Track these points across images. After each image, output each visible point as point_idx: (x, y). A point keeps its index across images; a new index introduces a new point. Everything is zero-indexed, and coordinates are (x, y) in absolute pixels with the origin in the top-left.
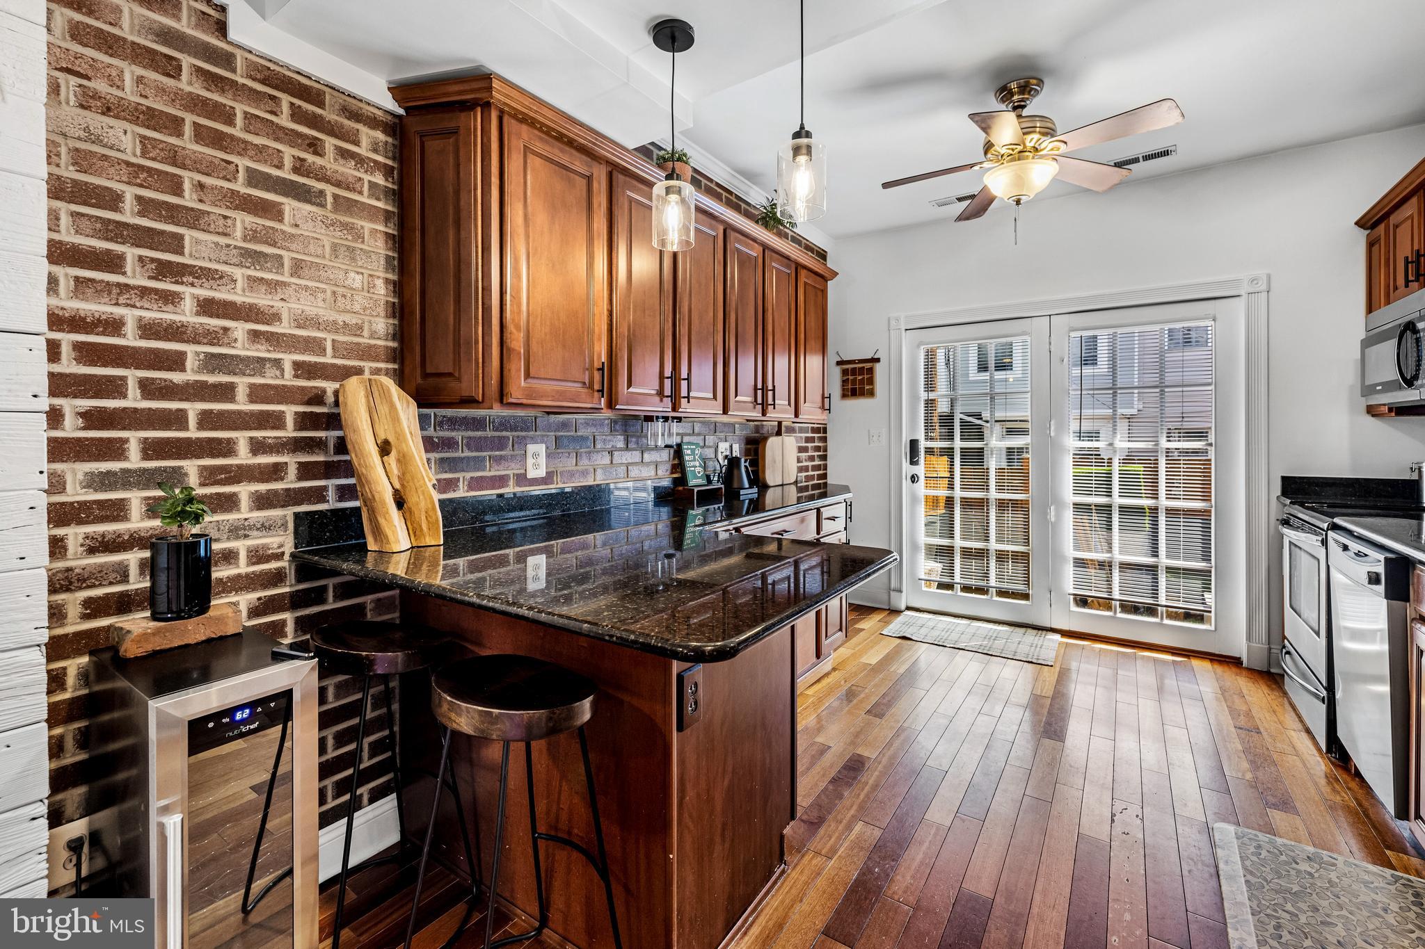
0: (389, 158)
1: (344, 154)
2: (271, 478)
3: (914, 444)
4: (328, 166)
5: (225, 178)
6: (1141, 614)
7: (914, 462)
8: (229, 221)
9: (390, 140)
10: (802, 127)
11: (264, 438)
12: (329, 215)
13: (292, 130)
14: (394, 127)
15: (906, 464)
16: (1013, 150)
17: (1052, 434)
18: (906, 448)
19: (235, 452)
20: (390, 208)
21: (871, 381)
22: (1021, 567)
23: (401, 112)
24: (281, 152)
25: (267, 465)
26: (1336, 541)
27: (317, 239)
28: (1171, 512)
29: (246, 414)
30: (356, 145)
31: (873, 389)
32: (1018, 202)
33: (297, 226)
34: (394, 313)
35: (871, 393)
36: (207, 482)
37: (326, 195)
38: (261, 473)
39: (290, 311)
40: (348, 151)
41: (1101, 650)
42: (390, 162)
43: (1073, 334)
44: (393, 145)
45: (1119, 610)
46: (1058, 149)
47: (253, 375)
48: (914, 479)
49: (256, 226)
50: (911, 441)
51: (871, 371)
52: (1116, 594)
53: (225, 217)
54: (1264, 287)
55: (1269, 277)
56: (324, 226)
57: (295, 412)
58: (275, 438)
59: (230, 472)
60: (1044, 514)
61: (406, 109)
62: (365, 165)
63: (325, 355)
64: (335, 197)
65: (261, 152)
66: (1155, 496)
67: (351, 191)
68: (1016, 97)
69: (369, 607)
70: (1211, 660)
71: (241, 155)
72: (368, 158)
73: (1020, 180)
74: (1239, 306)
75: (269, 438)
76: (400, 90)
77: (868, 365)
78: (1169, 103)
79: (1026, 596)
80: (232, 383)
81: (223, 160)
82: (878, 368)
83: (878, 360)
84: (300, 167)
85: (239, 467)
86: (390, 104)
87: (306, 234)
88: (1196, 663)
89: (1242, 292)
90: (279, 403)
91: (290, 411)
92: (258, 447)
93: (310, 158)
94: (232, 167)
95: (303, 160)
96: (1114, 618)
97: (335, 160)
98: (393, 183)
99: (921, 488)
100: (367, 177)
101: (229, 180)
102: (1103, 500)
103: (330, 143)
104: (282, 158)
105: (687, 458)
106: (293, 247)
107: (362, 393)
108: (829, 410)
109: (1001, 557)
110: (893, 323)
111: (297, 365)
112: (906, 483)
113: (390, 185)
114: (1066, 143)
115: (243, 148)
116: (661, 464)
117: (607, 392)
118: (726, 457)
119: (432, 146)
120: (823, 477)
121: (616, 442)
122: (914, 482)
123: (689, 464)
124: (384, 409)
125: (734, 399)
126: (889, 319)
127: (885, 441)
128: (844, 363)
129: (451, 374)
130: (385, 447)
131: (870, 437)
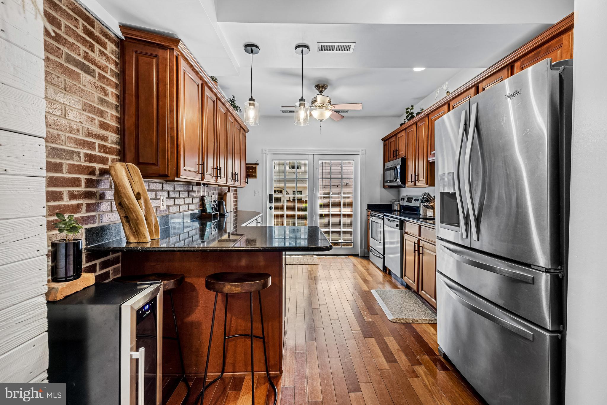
0: (117, 58)
1: (102, 53)
2: (77, 211)
3: (271, 196)
4: (96, 58)
5: (57, 56)
6: (337, 246)
7: (271, 202)
8: (59, 79)
9: (117, 49)
10: (302, 97)
11: (74, 191)
12: (97, 82)
13: (83, 37)
14: (119, 44)
15: (268, 203)
16: (322, 105)
17: (314, 192)
18: (268, 197)
19: (62, 198)
20: (117, 82)
21: (255, 172)
23: (123, 38)
24: (80, 48)
25: (75, 205)
26: (386, 218)
27: (93, 93)
28: (344, 215)
29: (67, 179)
30: (106, 49)
31: (256, 175)
32: (321, 121)
33: (85, 86)
34: (119, 132)
35: (255, 177)
36: (52, 214)
37: (95, 72)
38: (73, 209)
39: (83, 128)
40: (103, 52)
41: (328, 258)
42: (117, 60)
43: (320, 161)
44: (118, 52)
46: (332, 108)
47: (69, 159)
49: (70, 83)
50: (270, 195)
51: (255, 168)
53: (58, 77)
54: (364, 153)
55: (365, 150)
56: (95, 87)
57: (85, 179)
58: (78, 191)
59: (61, 209)
60: (312, 218)
61: (125, 37)
62: (109, 60)
63: (95, 151)
64: (99, 74)
65: (72, 46)
67: (104, 71)
68: (321, 89)
69: (111, 272)
70: (353, 256)
71: (64, 46)
72: (110, 57)
73: (322, 114)
74: (359, 157)
75: (76, 191)
76: (123, 28)
77: (254, 166)
78: (360, 104)
80: (61, 163)
81: (57, 47)
82: (258, 167)
83: (258, 164)
84: (86, 57)
85: (64, 205)
86: (120, 35)
87: (89, 90)
88: (350, 257)
89: (360, 154)
90: (79, 174)
91: (83, 177)
92: (72, 196)
93: (90, 53)
94: (60, 51)
95: (87, 53)
97: (99, 56)
98: (118, 70)
99: (273, 212)
100: (109, 66)
101: (59, 58)
102: (327, 213)
103: (97, 46)
104: (80, 50)
105: (206, 201)
106: (84, 96)
107: (124, 171)
108: (247, 182)
110: (263, 151)
111: (86, 155)
112: (268, 209)
113: (117, 71)
114: (334, 107)
115: (65, 42)
116: (196, 204)
117: (203, 174)
118: (214, 201)
119: (143, 60)
120: (237, 208)
121: (185, 194)
122: (271, 209)
123: (207, 204)
124: (136, 179)
125: (228, 178)
126: (262, 149)
127: (260, 195)
128: (247, 164)
129: (153, 164)
130: (138, 196)
131: (255, 193)
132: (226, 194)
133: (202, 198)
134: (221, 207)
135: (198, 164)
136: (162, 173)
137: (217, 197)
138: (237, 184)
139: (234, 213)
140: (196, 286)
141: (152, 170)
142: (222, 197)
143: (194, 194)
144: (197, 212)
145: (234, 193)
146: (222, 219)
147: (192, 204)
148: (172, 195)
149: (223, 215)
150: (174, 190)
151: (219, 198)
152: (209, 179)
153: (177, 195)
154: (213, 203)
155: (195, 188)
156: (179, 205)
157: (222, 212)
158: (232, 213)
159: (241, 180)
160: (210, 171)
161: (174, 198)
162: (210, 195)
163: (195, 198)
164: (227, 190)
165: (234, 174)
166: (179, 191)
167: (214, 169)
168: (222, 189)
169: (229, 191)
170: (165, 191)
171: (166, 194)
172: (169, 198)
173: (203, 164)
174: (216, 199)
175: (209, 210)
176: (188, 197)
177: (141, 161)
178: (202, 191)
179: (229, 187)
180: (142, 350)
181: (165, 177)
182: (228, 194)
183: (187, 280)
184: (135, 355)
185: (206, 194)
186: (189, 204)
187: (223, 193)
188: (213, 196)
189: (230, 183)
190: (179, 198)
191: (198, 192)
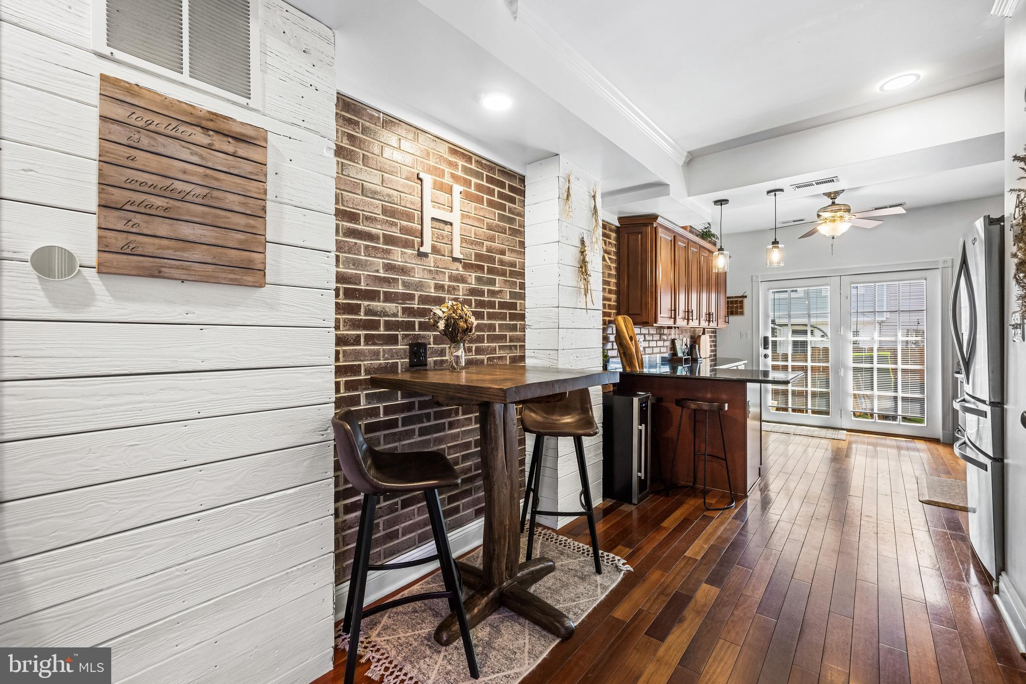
0: (616, 242)
3: (766, 339)
6: (889, 420)
7: (766, 347)
9: (617, 236)
10: (775, 239)
14: (618, 230)
15: (761, 350)
17: (842, 334)
18: (761, 341)
21: (742, 307)
22: (824, 400)
23: (620, 227)
28: (904, 370)
31: (743, 311)
35: (742, 313)
43: (852, 285)
45: (877, 418)
46: (852, 218)
48: (766, 356)
50: (764, 337)
51: (742, 302)
52: (876, 411)
54: (950, 265)
55: (953, 260)
60: (837, 372)
61: (622, 226)
66: (896, 363)
70: (925, 440)
74: (938, 273)
76: (620, 219)
77: (740, 300)
79: (827, 413)
82: (746, 301)
83: (745, 297)
86: (618, 224)
88: (917, 441)
89: (940, 267)
96: (875, 422)
99: (770, 362)
105: (677, 344)
107: (622, 320)
108: (729, 322)
109: (814, 395)
110: (754, 278)
112: (762, 359)
116: (667, 346)
117: (675, 318)
118: (686, 345)
119: (632, 237)
120: (715, 355)
121: (657, 337)
122: (766, 358)
123: (677, 347)
124: (630, 326)
125: (701, 319)
126: (752, 276)
127: (749, 337)
128: (728, 298)
129: (639, 314)
130: (631, 338)
131: (741, 335)
132: (699, 337)
133: (673, 342)
134: (694, 351)
135: (671, 310)
136: (644, 321)
137: (688, 340)
138: (713, 325)
139: (712, 361)
140: (671, 409)
141: (639, 319)
142: (695, 341)
143: (665, 337)
144: (666, 355)
145: (711, 337)
146: (694, 364)
147: (664, 346)
148: (648, 338)
149: (695, 360)
150: (649, 334)
151: (691, 342)
152: (681, 323)
153: (651, 339)
154: (684, 347)
155: (666, 331)
156: (653, 347)
157: (694, 357)
158: (708, 360)
159: (719, 320)
160: (682, 314)
161: (649, 341)
162: (681, 338)
163: (666, 340)
164: (702, 332)
165: (709, 315)
166: (653, 335)
167: (685, 312)
168: (694, 331)
169: (704, 333)
170: (642, 334)
171: (643, 336)
172: (645, 340)
173: (675, 310)
174: (688, 343)
175: (680, 354)
176: (660, 340)
177: (630, 313)
178: (673, 334)
179: (704, 329)
180: (643, 425)
181: (645, 324)
182: (703, 337)
183: (664, 404)
184: (640, 427)
185: (677, 337)
186: (660, 347)
187: (697, 336)
188: (685, 339)
189: (704, 324)
190: (653, 340)
191: (669, 334)
